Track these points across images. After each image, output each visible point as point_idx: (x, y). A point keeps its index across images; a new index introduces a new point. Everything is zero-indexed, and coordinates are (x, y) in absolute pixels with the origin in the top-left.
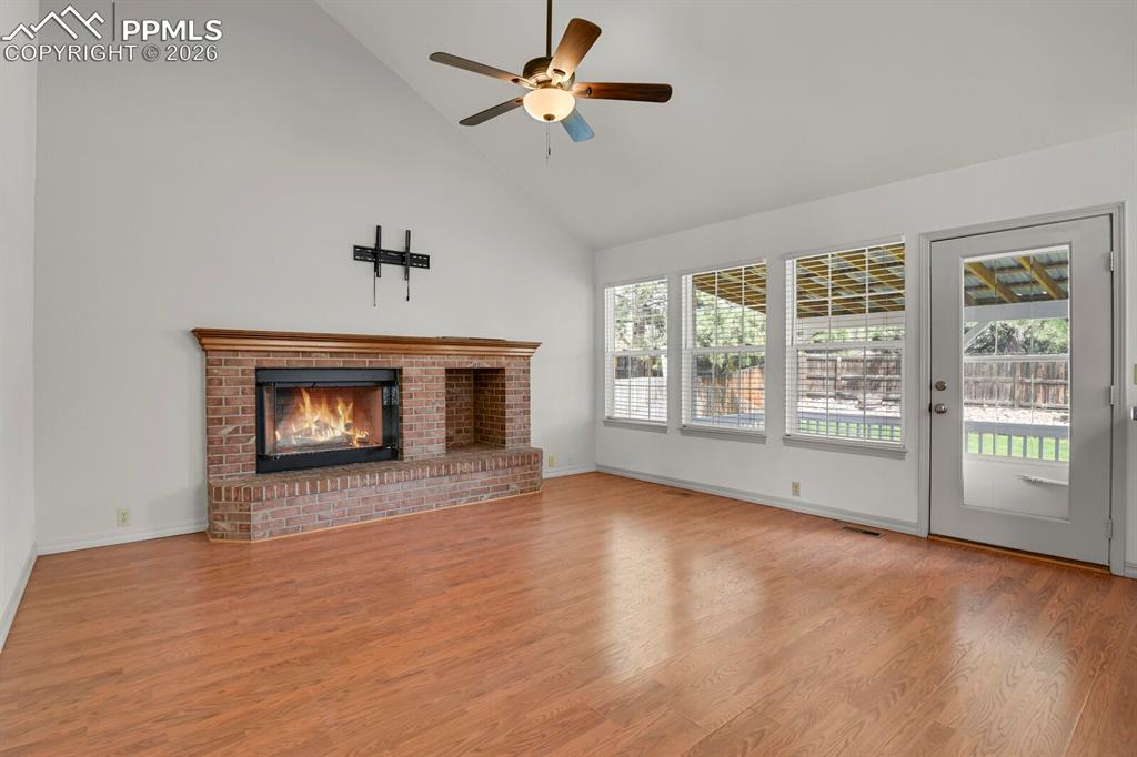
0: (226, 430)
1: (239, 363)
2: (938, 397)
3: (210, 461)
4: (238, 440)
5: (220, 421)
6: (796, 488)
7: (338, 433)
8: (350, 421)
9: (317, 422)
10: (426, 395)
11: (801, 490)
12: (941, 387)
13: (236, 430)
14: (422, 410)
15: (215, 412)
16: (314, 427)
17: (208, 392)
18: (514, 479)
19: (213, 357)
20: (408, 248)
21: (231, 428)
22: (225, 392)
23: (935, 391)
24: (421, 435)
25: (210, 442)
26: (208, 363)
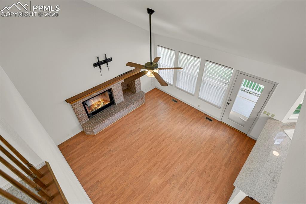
0: (81, 116)
1: (78, 103)
2: (229, 102)
3: (80, 122)
4: (84, 116)
5: (79, 115)
6: (199, 106)
7: (102, 105)
8: (103, 102)
9: (97, 105)
10: (118, 91)
11: (200, 107)
12: (230, 100)
13: (83, 115)
14: (118, 94)
15: (77, 114)
16: (97, 106)
17: (74, 111)
18: (140, 103)
19: (73, 105)
20: (106, 58)
21: (81, 115)
22: (78, 109)
23: (229, 101)
24: (118, 99)
25: (78, 119)
26: (72, 106)
